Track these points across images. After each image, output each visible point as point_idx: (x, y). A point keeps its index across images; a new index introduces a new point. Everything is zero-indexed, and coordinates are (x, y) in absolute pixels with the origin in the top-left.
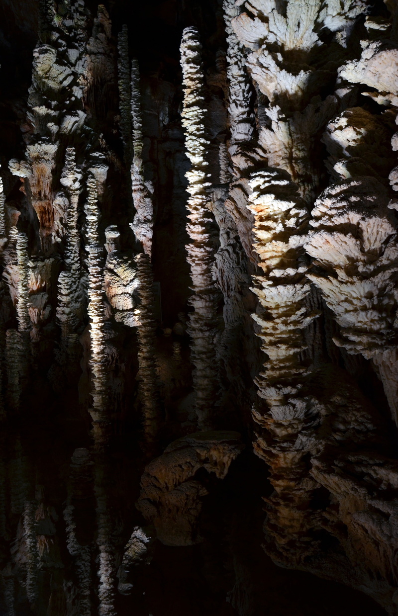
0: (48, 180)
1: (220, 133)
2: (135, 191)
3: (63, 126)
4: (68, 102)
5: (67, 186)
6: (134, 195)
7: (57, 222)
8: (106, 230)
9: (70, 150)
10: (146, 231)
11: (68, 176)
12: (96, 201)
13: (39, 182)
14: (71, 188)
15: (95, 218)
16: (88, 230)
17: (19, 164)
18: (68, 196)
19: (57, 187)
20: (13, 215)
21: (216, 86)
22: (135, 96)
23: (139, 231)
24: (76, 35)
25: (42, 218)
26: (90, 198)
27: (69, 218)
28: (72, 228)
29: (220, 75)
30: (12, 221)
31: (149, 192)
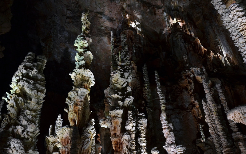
0: (119, 128)
1: (189, 105)
2: (164, 129)
3: (124, 103)
4: (126, 93)
5: (129, 130)
6: (164, 131)
7: (125, 148)
8: (152, 150)
9: (130, 112)
10: (174, 149)
11: (130, 124)
12: (145, 136)
13: (115, 128)
14: (131, 130)
15: (145, 144)
16: (142, 151)
17: (105, 121)
18: (130, 134)
19: (124, 130)
20: (99, 148)
21: (183, 86)
22: (159, 85)
23: (170, 149)
24: (126, 68)
25: (115, 147)
26: (141, 134)
27: (132, 145)
28: (134, 150)
29: (185, 81)
30: (98, 151)
31: (171, 129)
